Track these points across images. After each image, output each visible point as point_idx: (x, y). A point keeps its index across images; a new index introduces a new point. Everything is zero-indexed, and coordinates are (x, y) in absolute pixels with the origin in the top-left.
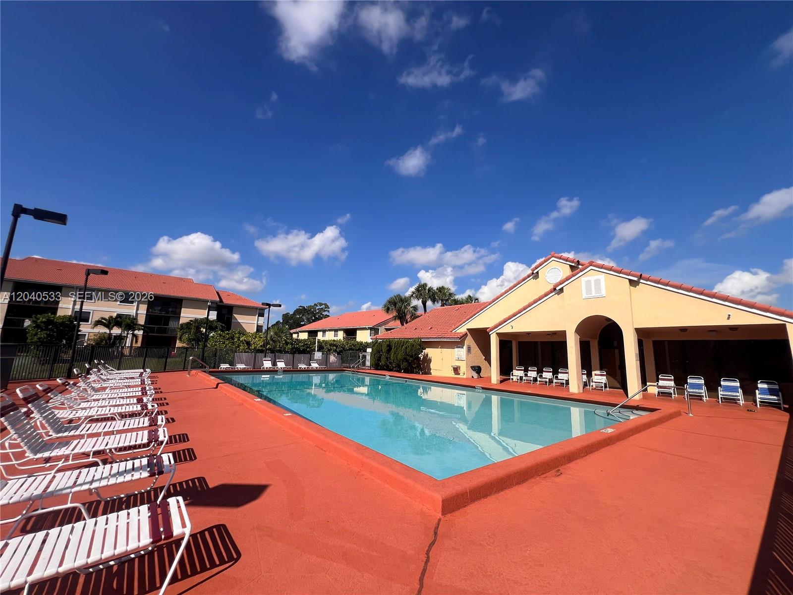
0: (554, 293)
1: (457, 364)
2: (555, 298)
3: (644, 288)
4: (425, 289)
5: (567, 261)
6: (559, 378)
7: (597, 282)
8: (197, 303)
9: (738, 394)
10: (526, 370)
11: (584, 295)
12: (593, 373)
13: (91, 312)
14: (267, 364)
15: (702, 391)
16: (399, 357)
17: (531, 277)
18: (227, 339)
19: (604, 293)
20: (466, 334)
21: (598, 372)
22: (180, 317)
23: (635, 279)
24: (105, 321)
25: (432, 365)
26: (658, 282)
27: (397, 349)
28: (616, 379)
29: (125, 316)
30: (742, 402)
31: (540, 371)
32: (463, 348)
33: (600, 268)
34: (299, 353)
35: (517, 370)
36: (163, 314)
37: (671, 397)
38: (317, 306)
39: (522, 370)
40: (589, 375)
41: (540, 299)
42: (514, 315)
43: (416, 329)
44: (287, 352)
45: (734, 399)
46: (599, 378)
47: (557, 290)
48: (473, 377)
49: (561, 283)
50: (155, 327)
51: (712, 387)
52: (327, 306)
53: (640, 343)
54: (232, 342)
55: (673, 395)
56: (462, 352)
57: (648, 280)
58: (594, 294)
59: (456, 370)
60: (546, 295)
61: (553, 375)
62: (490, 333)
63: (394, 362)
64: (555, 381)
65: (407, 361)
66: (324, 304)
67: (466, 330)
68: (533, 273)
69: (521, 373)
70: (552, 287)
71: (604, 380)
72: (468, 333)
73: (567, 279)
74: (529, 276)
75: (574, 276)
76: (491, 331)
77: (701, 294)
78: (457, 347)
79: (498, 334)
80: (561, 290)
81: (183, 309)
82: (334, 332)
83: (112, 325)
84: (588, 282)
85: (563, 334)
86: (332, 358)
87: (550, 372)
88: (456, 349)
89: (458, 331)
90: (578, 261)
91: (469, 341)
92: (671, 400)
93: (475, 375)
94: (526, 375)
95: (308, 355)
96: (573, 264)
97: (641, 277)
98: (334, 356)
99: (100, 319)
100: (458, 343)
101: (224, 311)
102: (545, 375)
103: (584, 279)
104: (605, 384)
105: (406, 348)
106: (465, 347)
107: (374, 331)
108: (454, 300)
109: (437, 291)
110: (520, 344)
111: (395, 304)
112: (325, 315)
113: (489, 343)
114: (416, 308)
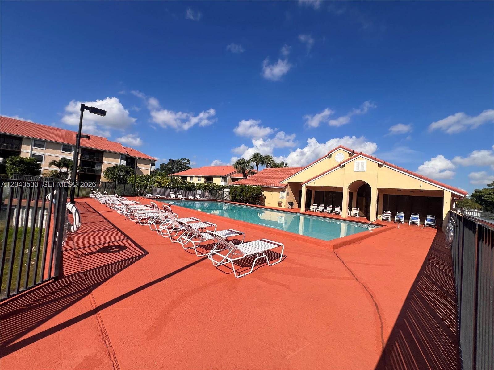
0: (339, 167)
1: (281, 201)
2: (339, 170)
3: (385, 168)
4: (258, 156)
5: (347, 150)
6: (335, 210)
7: (363, 163)
8: (113, 155)
9: (418, 221)
10: (318, 206)
11: (355, 169)
12: (353, 209)
13: (44, 156)
14: (173, 196)
15: (402, 219)
16: (249, 195)
17: (327, 157)
18: (144, 180)
19: (365, 169)
21: (355, 208)
22: (102, 163)
23: (382, 164)
24: (56, 163)
25: (266, 201)
26: (392, 167)
27: (247, 191)
28: (362, 212)
29: (69, 160)
30: (419, 225)
31: (325, 207)
32: (285, 192)
33: (365, 156)
34: (189, 190)
35: (313, 205)
36: (91, 160)
37: (388, 221)
38: (182, 160)
39: (316, 206)
40: (350, 210)
41: (332, 169)
42: (317, 177)
43: (256, 180)
44: (182, 189)
45: (415, 223)
46: (355, 211)
47: (341, 166)
48: (289, 208)
49: (344, 162)
50: (86, 168)
51: (407, 218)
52: (189, 161)
53: (379, 195)
54: (148, 181)
55: (389, 221)
56: (284, 195)
57: (387, 165)
58: (360, 169)
59: (280, 204)
60: (335, 168)
61: (332, 209)
62: (302, 186)
63: (245, 198)
64: (333, 212)
65: (253, 198)
66: (187, 159)
67: (287, 183)
68: (328, 155)
69: (315, 207)
70: (339, 164)
71: (358, 212)
72: (288, 185)
73: (347, 160)
74: (326, 156)
75: (351, 159)
76: (303, 184)
77: (411, 174)
78: (281, 192)
79: (307, 186)
80: (344, 166)
81: (104, 158)
82: (198, 178)
83: (62, 165)
84: (358, 163)
85: (342, 188)
86: (207, 194)
87: (331, 207)
89: (282, 183)
90: (353, 151)
91: (288, 189)
92: (388, 223)
93: (290, 207)
94: (318, 208)
95: (193, 192)
96: (351, 153)
97: (384, 163)
98: (208, 193)
99: (53, 161)
100: (283, 190)
101: (129, 161)
102: (328, 208)
103: (356, 161)
104: (358, 214)
105: (253, 190)
106: (286, 192)
107: (224, 179)
108: (274, 164)
109: (265, 158)
110: (316, 192)
111: (241, 164)
112: (188, 166)
113: (301, 191)
114: (252, 167)
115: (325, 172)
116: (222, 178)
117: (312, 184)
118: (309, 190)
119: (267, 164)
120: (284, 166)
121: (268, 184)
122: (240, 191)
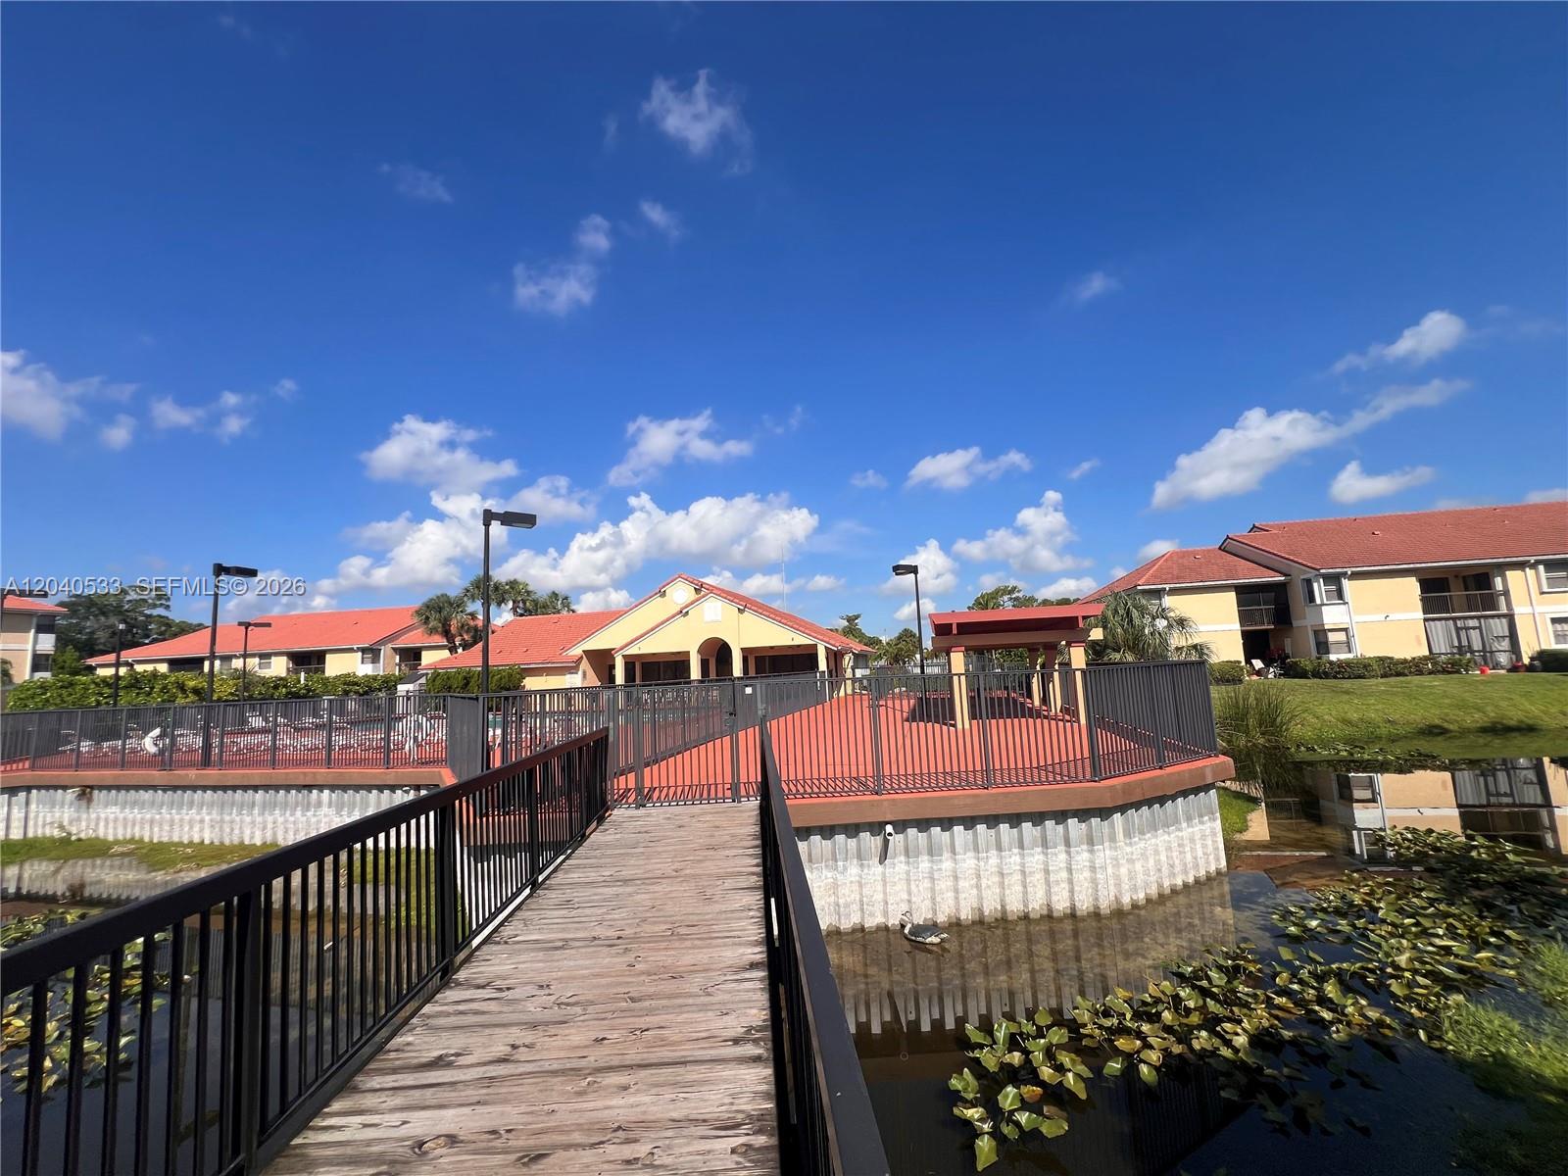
0: (680, 616)
2: (681, 621)
3: (748, 616)
4: (488, 585)
5: (692, 583)
7: (715, 608)
11: (707, 619)
17: (659, 595)
19: (719, 617)
20: (582, 657)
23: (742, 608)
26: (757, 612)
32: (577, 672)
33: (719, 596)
41: (667, 620)
42: (642, 636)
47: (683, 613)
49: (687, 606)
53: (745, 660)
56: (576, 679)
57: (751, 609)
58: (713, 618)
60: (673, 617)
62: (615, 655)
67: (581, 652)
68: (660, 592)
70: (679, 609)
72: (584, 656)
73: (693, 602)
74: (656, 594)
75: (699, 599)
76: (616, 652)
78: (569, 672)
79: (624, 656)
80: (687, 613)
82: (257, 659)
84: (709, 607)
85: (687, 653)
88: (568, 676)
89: (570, 654)
90: (701, 585)
91: (585, 665)
96: (698, 588)
97: (745, 607)
100: (572, 669)
103: (706, 604)
106: (580, 673)
107: (371, 653)
108: (534, 601)
109: (507, 587)
110: (644, 665)
111: (440, 610)
112: (159, 616)
113: (613, 667)
114: (473, 616)
115: (657, 626)
116: (364, 651)
117: (633, 650)
118: (630, 663)
119: (514, 602)
120: (559, 602)
121: (533, 660)
122: (461, 685)
